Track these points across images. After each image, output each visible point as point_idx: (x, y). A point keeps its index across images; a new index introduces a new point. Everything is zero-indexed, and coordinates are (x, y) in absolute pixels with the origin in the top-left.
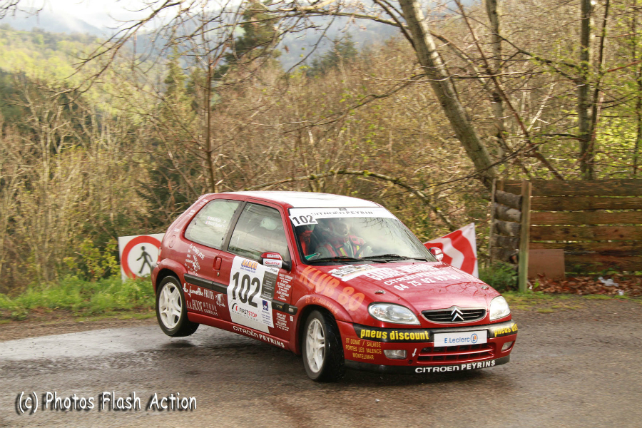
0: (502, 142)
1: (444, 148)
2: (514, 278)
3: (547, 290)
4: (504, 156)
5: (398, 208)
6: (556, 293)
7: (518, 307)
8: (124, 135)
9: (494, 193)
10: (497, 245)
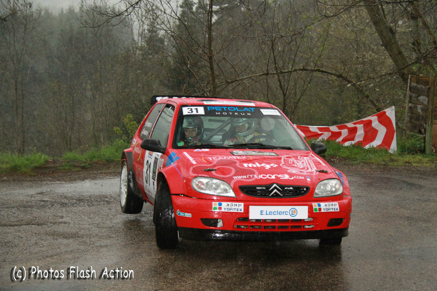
1: (373, 52)
2: (423, 145)
4: (417, 58)
7: (425, 164)
9: (409, 85)
10: (410, 121)
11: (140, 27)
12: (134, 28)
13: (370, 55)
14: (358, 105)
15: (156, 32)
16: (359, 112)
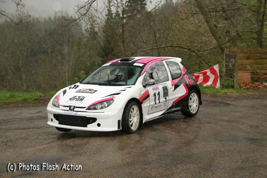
0: (228, 35)
1: (206, 37)
2: (233, 84)
3: (244, 87)
4: (229, 40)
5: (189, 59)
6: (248, 89)
7: (234, 94)
8: (92, 35)
9: (225, 53)
10: (226, 72)
11: (86, 26)
12: (83, 27)
13: (204, 39)
14: (199, 64)
15: (94, 29)
16: (199, 68)
